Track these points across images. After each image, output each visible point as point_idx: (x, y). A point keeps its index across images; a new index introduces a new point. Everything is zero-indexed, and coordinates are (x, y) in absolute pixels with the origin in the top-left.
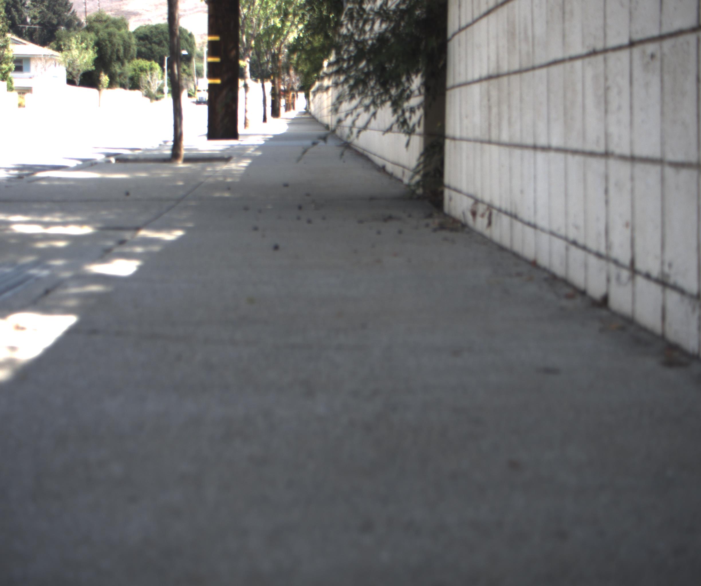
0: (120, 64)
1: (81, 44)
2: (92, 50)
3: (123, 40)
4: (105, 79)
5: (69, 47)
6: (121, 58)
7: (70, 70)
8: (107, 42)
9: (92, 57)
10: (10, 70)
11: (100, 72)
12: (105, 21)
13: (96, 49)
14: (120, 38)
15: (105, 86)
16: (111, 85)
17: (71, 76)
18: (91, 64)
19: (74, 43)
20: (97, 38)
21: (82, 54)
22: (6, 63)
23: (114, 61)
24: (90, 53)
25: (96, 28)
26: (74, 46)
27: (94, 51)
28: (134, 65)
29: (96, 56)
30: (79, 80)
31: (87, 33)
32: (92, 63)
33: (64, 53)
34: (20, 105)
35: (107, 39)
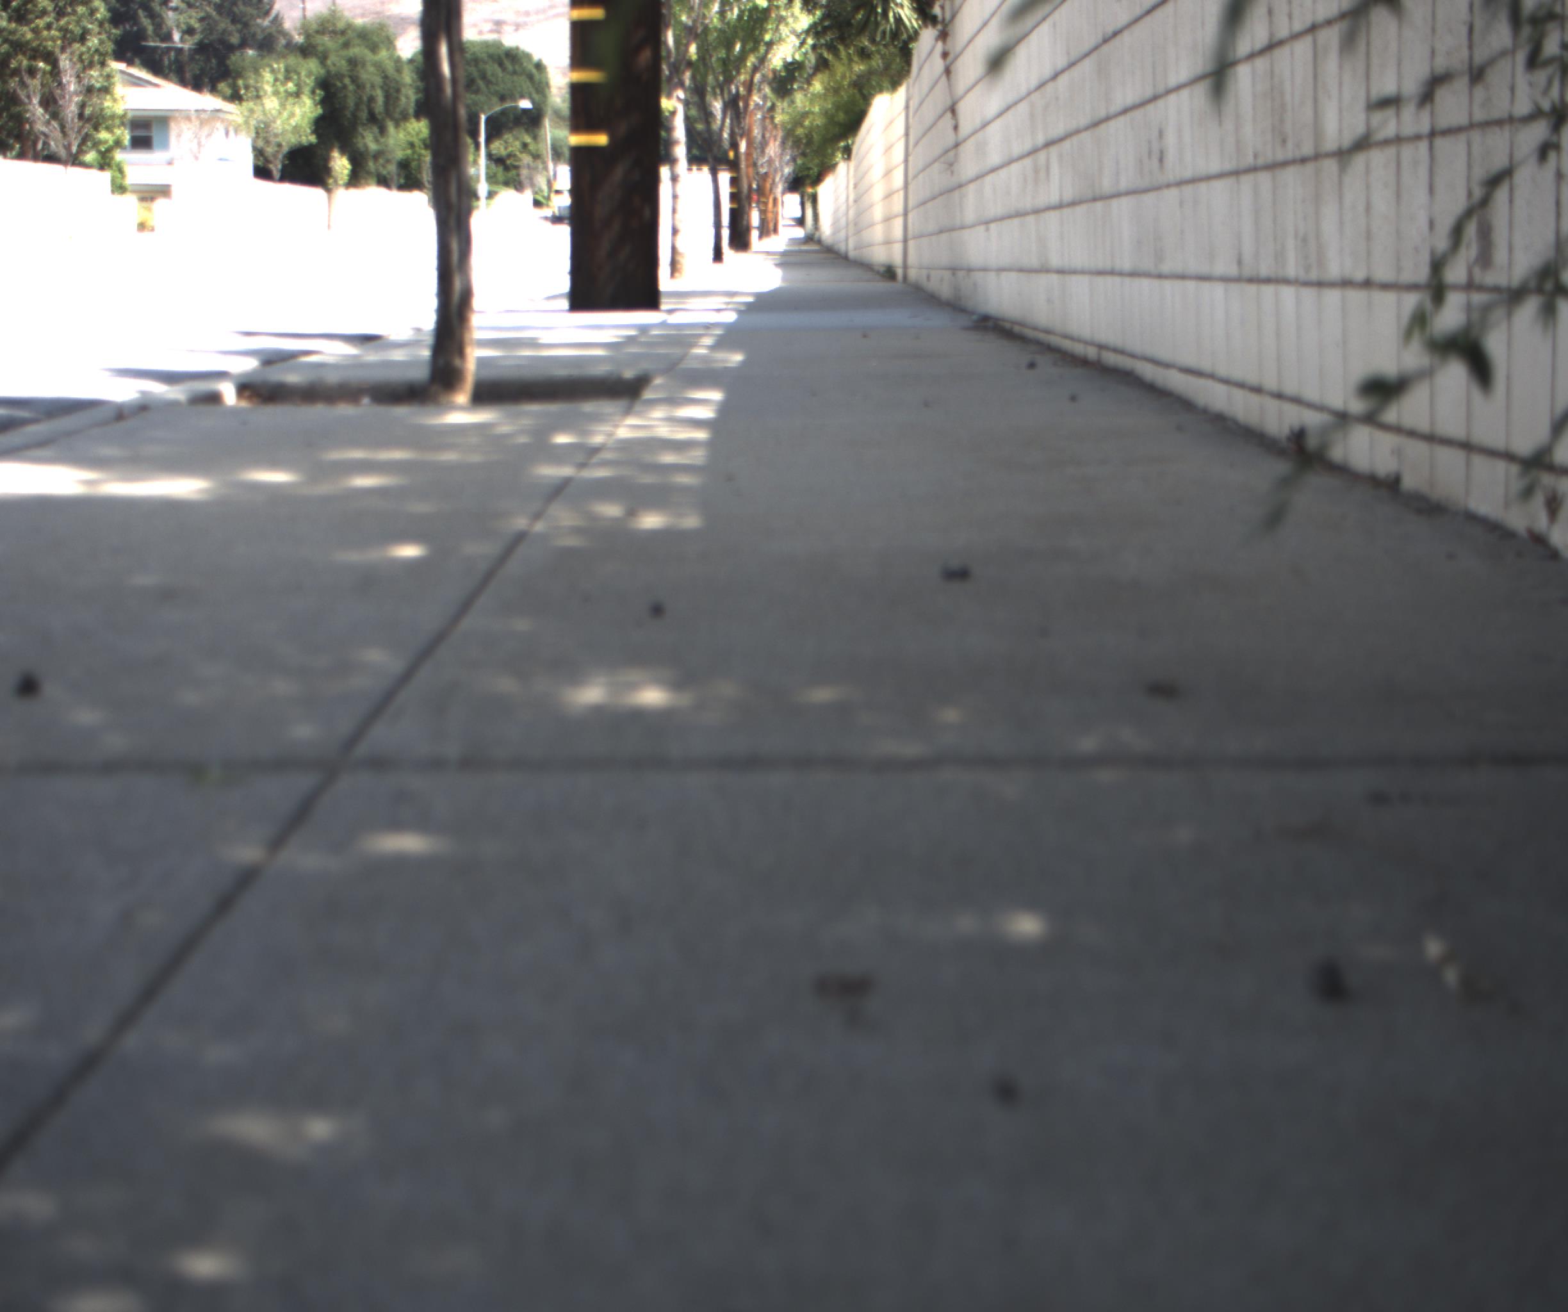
0: (376, 130)
1: (284, 84)
2: (309, 98)
3: (383, 75)
4: (341, 164)
5: (257, 90)
6: (379, 117)
7: (260, 143)
8: (347, 81)
9: (309, 115)
10: (118, 143)
11: (330, 149)
12: (343, 33)
13: (320, 95)
14: (375, 72)
15: (341, 182)
16: (355, 180)
17: (261, 158)
18: (309, 131)
19: (268, 82)
20: (322, 72)
21: (288, 107)
22: (109, 129)
23: (364, 125)
24: (305, 104)
25: (320, 49)
26: (268, 88)
27: (313, 99)
28: (409, 133)
29: (319, 111)
30: (280, 166)
31: (300, 60)
32: (310, 128)
33: (244, 104)
34: (142, 226)
35: (346, 73)
